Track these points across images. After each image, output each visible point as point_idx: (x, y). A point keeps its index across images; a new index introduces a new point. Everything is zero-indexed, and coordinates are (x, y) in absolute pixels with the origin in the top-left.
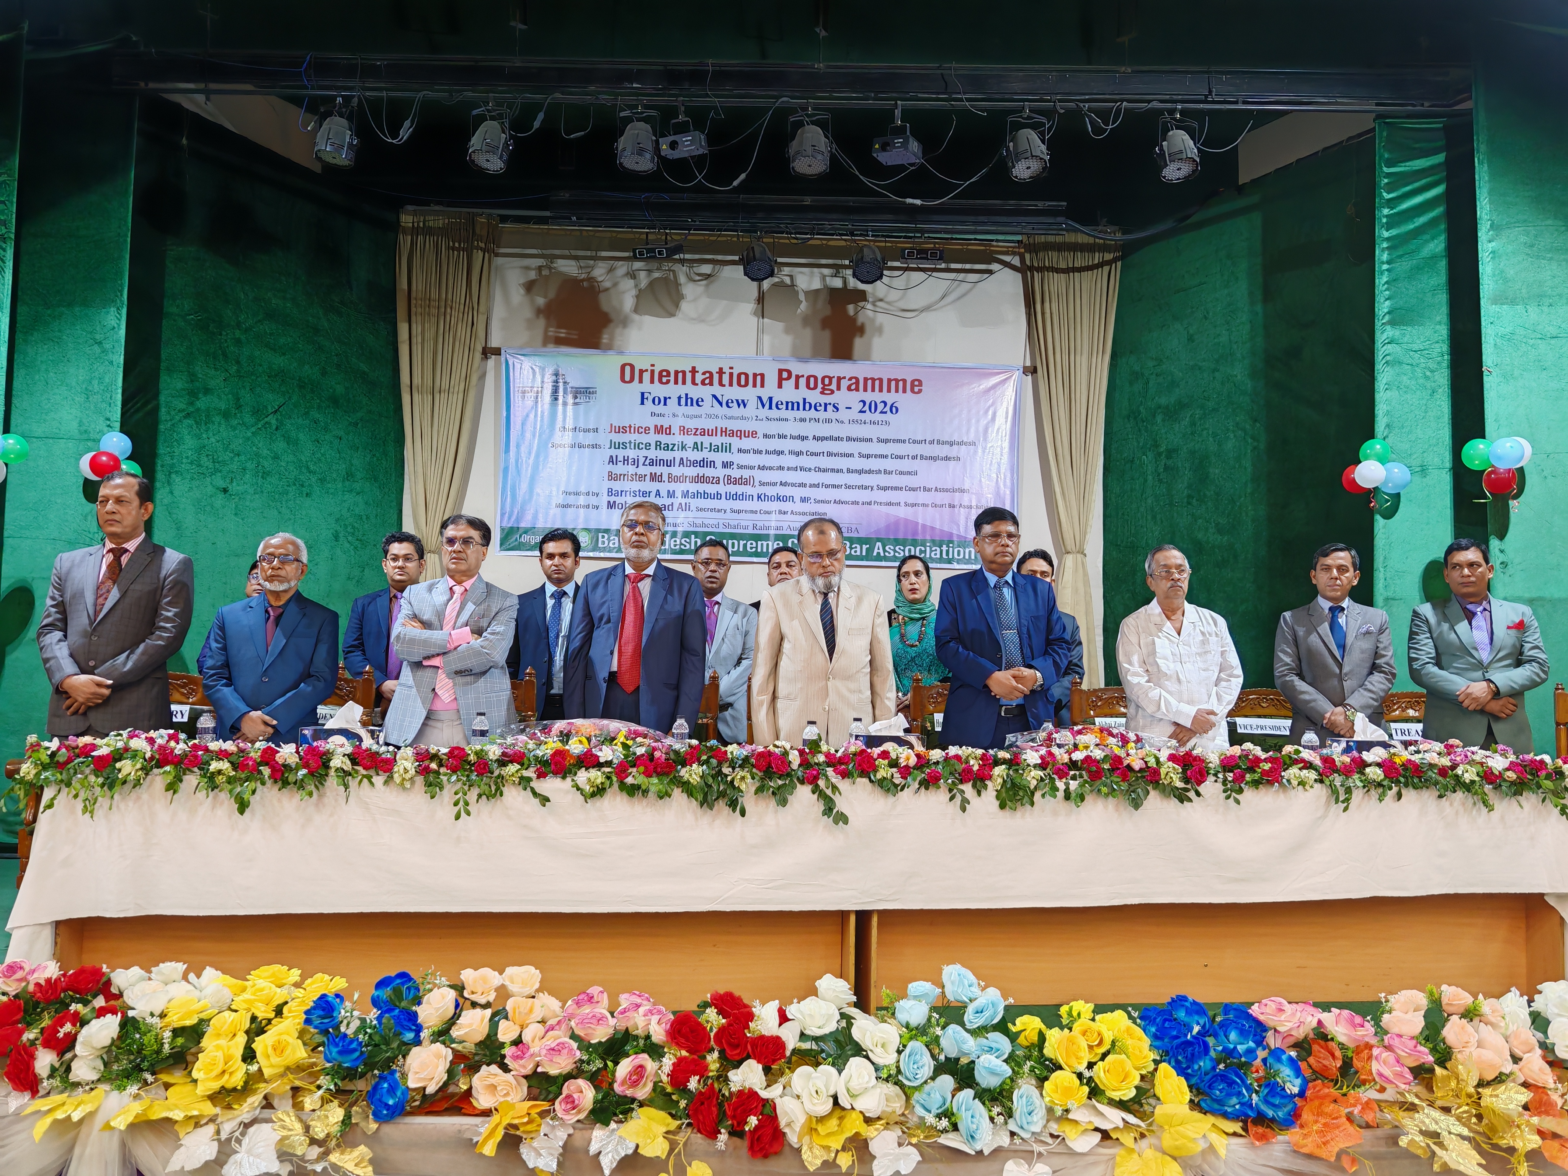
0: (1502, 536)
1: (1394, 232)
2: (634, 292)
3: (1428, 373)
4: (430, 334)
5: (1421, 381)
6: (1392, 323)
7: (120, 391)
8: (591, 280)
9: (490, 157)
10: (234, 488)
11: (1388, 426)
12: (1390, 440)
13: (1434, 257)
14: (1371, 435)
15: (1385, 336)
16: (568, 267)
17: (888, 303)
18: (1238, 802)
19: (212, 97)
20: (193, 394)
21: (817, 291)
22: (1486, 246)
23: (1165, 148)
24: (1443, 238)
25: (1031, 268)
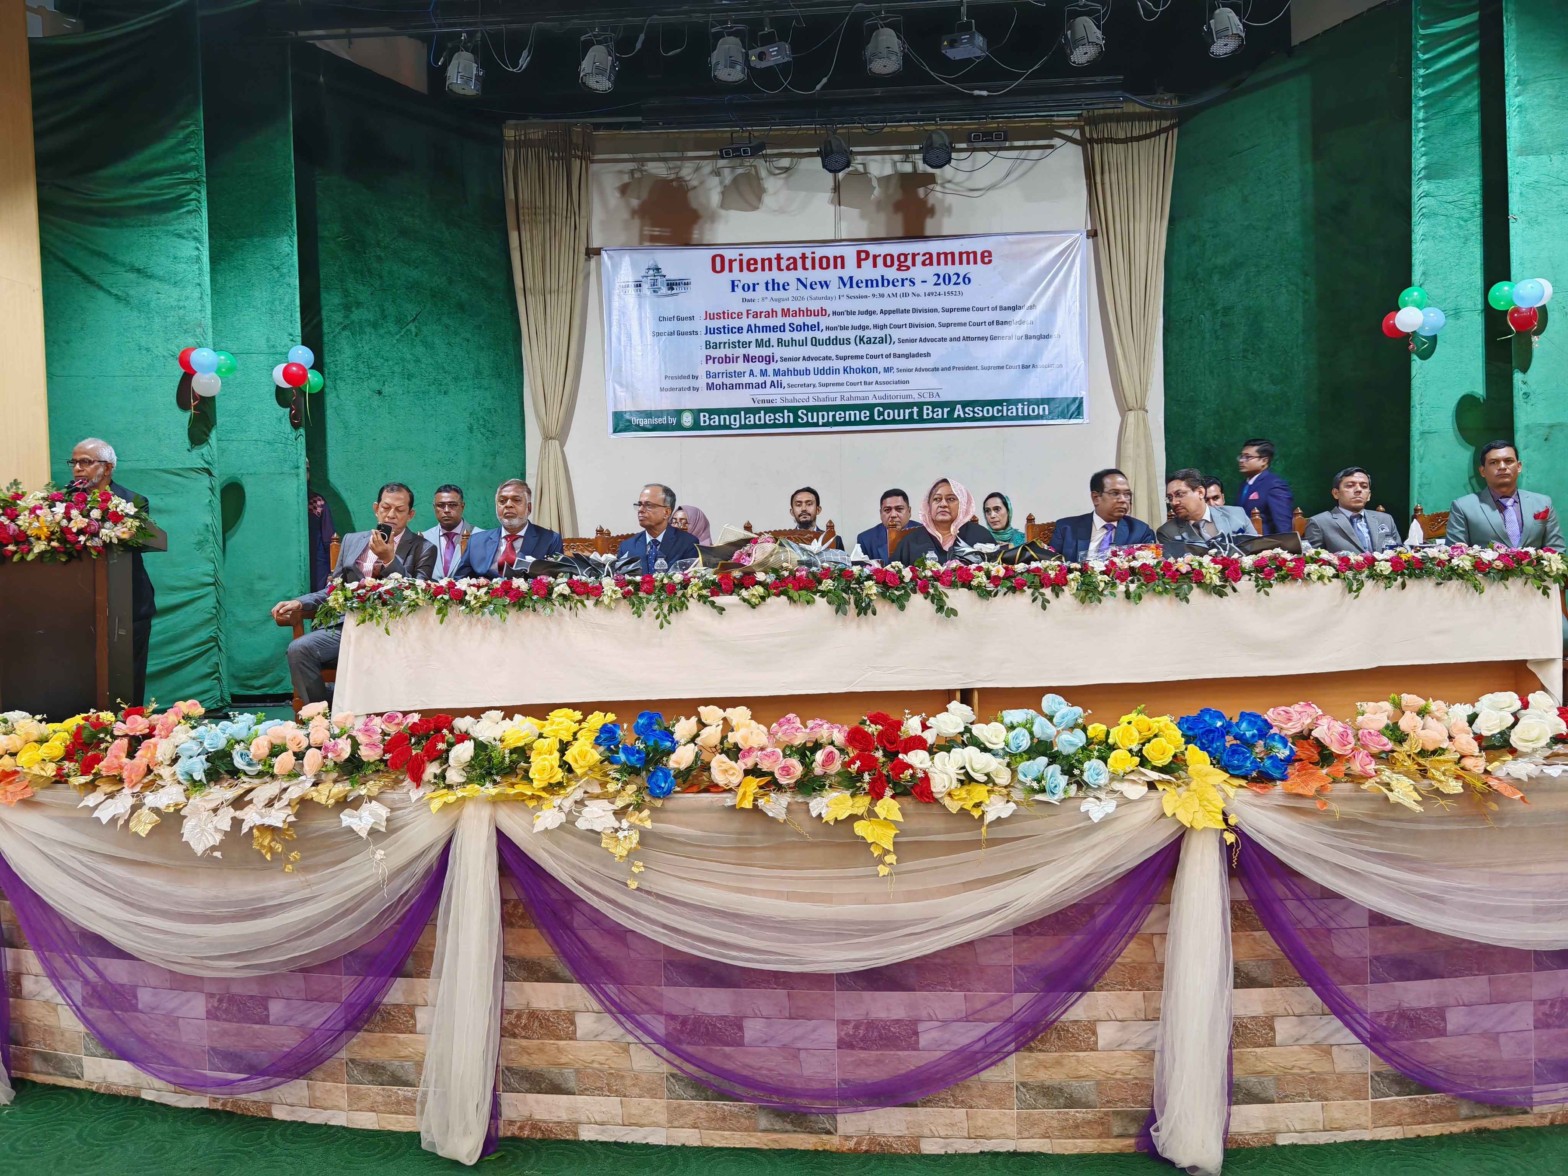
0: (1525, 369)
1: (1430, 91)
2: (719, 189)
3: (1462, 223)
4: (538, 241)
5: (1456, 230)
6: (1428, 177)
7: (298, 309)
8: (679, 179)
9: (599, 78)
10: (386, 390)
11: (1424, 274)
12: (1425, 286)
13: (1467, 113)
14: (1408, 283)
15: (1420, 190)
16: (658, 169)
17: (956, 184)
18: (1267, 594)
19: (354, 40)
20: (347, 308)
21: (889, 177)
22: (1513, 100)
23: (1213, 26)
24: (1476, 93)
25: (1091, 141)
